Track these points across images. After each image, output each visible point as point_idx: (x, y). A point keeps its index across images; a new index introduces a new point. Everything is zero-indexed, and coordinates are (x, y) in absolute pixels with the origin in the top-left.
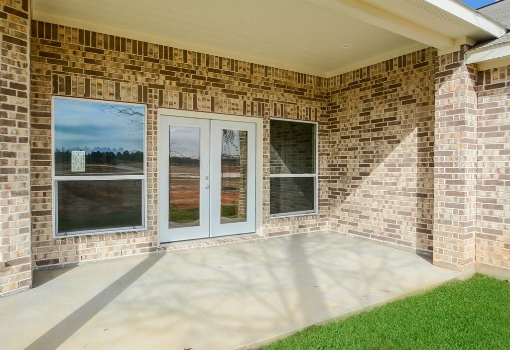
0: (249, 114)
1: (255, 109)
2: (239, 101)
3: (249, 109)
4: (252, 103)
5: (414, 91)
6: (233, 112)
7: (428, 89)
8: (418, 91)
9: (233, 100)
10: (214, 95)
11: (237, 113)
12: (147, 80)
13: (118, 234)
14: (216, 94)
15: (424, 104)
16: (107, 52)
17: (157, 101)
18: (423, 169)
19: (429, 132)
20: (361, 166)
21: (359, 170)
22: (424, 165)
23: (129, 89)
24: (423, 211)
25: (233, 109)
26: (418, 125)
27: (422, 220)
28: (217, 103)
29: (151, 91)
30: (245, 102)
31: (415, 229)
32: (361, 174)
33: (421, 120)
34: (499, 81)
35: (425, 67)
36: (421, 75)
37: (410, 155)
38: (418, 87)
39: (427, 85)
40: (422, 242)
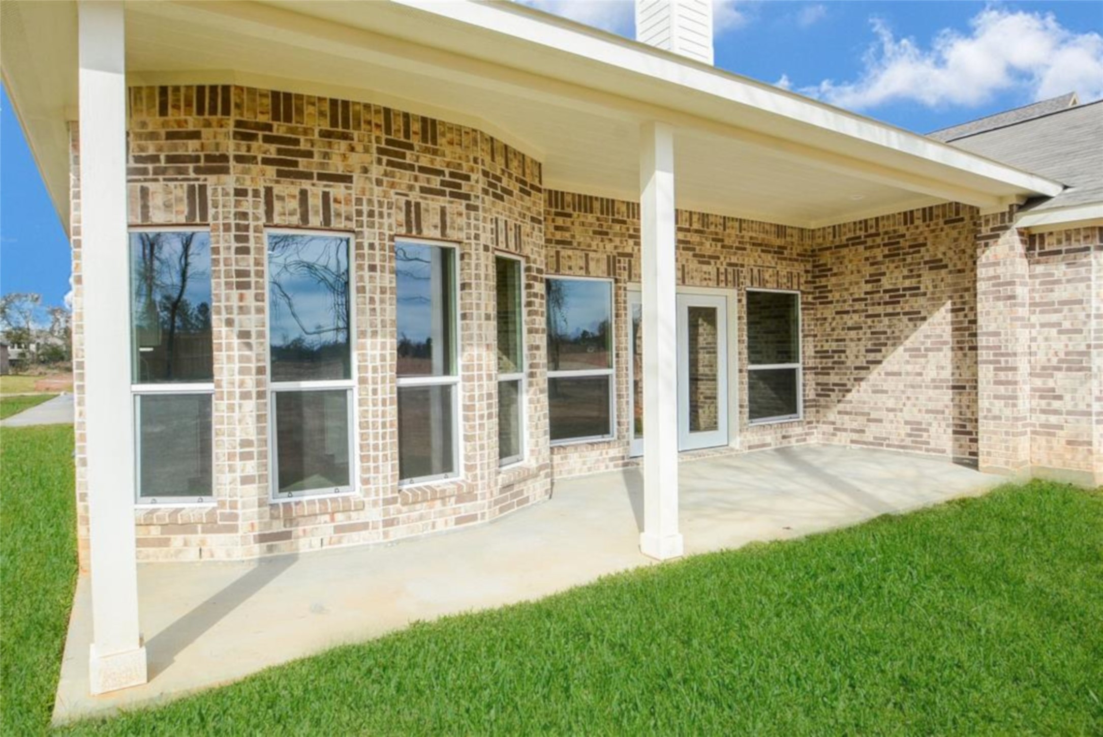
0: (723, 284)
1: (730, 278)
2: (711, 269)
3: (722, 278)
4: (726, 270)
5: (944, 254)
6: (705, 283)
7: (964, 252)
8: (950, 253)
9: (705, 268)
10: (684, 263)
11: (711, 283)
12: (616, 247)
13: (592, 444)
14: (687, 260)
15: (960, 271)
16: (575, 214)
17: (626, 273)
18: (960, 353)
19: (967, 307)
20: (868, 351)
21: (865, 357)
22: (961, 349)
23: (598, 261)
24: (960, 407)
25: (705, 279)
26: (951, 297)
27: (960, 419)
28: (688, 273)
29: (619, 262)
30: (718, 269)
31: (950, 430)
32: (868, 362)
33: (956, 291)
34: (1055, 248)
35: (960, 224)
36: (954, 234)
37: (941, 336)
38: (950, 248)
39: (963, 247)
40: (961, 446)
